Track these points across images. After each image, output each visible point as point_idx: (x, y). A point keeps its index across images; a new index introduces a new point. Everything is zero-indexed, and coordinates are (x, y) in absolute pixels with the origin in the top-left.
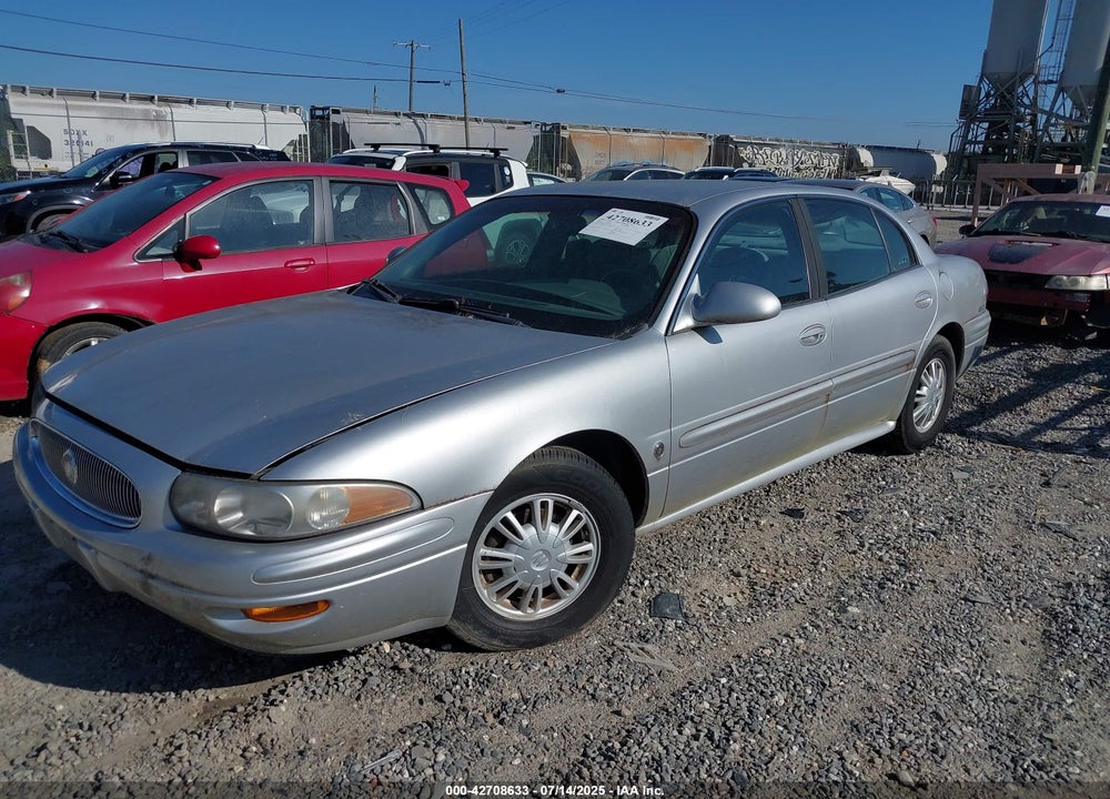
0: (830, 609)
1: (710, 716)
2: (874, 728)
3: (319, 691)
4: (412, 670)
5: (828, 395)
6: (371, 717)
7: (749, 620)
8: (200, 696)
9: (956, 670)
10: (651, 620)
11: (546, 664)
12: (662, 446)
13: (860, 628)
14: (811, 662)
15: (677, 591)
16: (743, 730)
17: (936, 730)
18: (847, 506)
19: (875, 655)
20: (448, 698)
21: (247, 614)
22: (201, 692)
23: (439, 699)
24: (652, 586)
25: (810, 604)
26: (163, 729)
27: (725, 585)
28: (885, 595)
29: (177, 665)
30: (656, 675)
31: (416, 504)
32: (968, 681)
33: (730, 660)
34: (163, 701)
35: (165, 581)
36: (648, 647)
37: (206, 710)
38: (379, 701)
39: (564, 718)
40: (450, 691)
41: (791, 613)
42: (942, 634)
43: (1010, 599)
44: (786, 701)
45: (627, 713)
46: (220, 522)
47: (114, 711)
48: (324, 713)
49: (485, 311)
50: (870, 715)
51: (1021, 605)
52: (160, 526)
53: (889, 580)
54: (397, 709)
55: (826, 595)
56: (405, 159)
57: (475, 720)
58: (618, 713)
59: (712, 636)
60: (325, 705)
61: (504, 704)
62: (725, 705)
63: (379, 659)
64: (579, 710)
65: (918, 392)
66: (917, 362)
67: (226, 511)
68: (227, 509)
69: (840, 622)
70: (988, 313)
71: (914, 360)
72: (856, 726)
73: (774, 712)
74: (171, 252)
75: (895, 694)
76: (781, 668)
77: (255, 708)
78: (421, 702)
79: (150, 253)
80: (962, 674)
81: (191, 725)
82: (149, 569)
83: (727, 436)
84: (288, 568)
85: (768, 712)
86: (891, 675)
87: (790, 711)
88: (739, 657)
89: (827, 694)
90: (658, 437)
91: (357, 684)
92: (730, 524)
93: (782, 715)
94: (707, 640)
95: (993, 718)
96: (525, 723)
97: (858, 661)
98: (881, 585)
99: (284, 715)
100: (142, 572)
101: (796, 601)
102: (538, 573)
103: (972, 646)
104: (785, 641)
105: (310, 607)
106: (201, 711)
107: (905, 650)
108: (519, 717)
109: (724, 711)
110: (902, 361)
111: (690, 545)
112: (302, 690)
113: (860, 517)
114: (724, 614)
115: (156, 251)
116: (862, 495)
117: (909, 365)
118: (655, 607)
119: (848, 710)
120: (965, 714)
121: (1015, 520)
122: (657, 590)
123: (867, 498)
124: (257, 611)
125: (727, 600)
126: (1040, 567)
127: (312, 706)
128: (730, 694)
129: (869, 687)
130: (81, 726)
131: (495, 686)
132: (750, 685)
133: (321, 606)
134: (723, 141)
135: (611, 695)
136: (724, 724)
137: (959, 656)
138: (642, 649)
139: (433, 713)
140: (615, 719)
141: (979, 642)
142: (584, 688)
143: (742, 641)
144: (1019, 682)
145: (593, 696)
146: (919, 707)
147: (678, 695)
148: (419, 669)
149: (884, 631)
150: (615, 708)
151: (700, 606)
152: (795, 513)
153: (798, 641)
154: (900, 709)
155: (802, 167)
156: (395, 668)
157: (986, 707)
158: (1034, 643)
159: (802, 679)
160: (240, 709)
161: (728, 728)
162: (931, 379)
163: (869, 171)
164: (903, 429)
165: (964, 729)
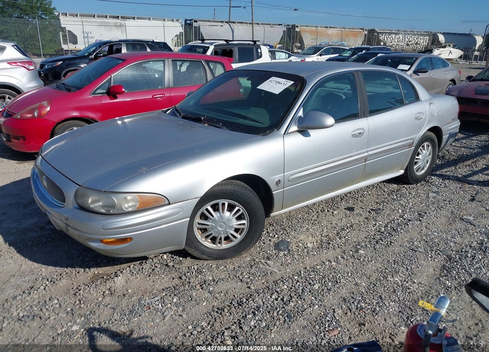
0: (351, 251)
1: (285, 292)
2: (352, 300)
3: (135, 272)
4: (173, 266)
5: (366, 159)
6: (153, 284)
7: (315, 253)
8: (92, 272)
9: (396, 279)
10: (274, 251)
11: (226, 267)
12: (279, 181)
13: (362, 260)
14: (335, 272)
15: (289, 240)
16: (297, 298)
17: (378, 303)
18: (375, 207)
19: (364, 271)
20: (184, 278)
21: (102, 241)
22: (92, 270)
23: (180, 278)
24: (278, 238)
25: (344, 248)
26: (77, 283)
27: (310, 238)
28: (377, 246)
29: (86, 259)
30: (269, 274)
31: (167, 202)
32: (400, 284)
33: (302, 269)
34: (78, 272)
35: (72, 227)
36: (269, 262)
37: (93, 277)
38: (157, 277)
39: (227, 288)
40: (185, 275)
41: (334, 251)
42: (396, 264)
43: (433, 250)
44: (319, 287)
45: (252, 288)
46: (91, 206)
47: (60, 275)
48: (135, 281)
49: (213, 122)
50: (352, 295)
51: (437, 253)
52: (71, 207)
53: (381, 240)
54: (164, 280)
55: (352, 245)
56: (214, 46)
57: (192, 287)
58: (249, 288)
59: (297, 259)
60: (136, 278)
61: (205, 281)
62: (293, 288)
63: (161, 261)
64: (234, 285)
65: (417, 157)
66: (415, 144)
67: (93, 202)
68: (94, 202)
69: (354, 256)
70: (458, 121)
71: (413, 143)
72: (345, 299)
73: (312, 291)
74: (105, 91)
75: (366, 287)
76: (321, 274)
77: (110, 277)
78: (173, 279)
79: (97, 92)
80: (399, 281)
81: (86, 282)
82: (67, 223)
83: (312, 177)
84: (115, 225)
85: (310, 291)
86: (368, 280)
87: (319, 292)
88: (306, 268)
89: (337, 286)
90: (277, 177)
91: (150, 271)
92: (320, 213)
93: (316, 293)
94: (295, 260)
95: (405, 300)
96: (211, 289)
97: (355, 273)
98: (377, 242)
99: (120, 281)
100: (65, 223)
101: (338, 247)
102: (221, 231)
103: (407, 269)
104: (327, 263)
105: (124, 240)
106: (92, 277)
107: (377, 270)
108: (209, 287)
109: (292, 290)
110: (407, 144)
111: (300, 221)
112: (129, 272)
113: (379, 212)
114: (306, 250)
115: (99, 91)
116: (383, 202)
117: (410, 145)
118: (277, 246)
119: (344, 292)
120: (394, 297)
121: (449, 216)
122: (280, 239)
123: (385, 204)
124: (105, 240)
125: (309, 245)
126: (452, 237)
127: (132, 278)
128: (296, 283)
129: (356, 284)
130: (48, 280)
131: (203, 274)
132: (306, 280)
133: (128, 240)
134: (372, 32)
135: (249, 280)
136: (290, 295)
137: (400, 273)
138: (266, 263)
139: (177, 283)
140: (248, 290)
141: (411, 268)
142: (238, 277)
143: (309, 262)
144: (423, 286)
145: (241, 280)
146: (374, 293)
147: (276, 282)
148: (176, 266)
149: (371, 261)
150: (249, 285)
151: (297, 246)
152: (351, 209)
153: (333, 263)
154: (366, 294)
155: (410, 43)
156: (167, 265)
157: (404, 295)
158: (437, 270)
159: (329, 279)
160: (105, 277)
161: (291, 297)
162: (424, 151)
163: (443, 45)
164: (408, 173)
165: (391, 303)
